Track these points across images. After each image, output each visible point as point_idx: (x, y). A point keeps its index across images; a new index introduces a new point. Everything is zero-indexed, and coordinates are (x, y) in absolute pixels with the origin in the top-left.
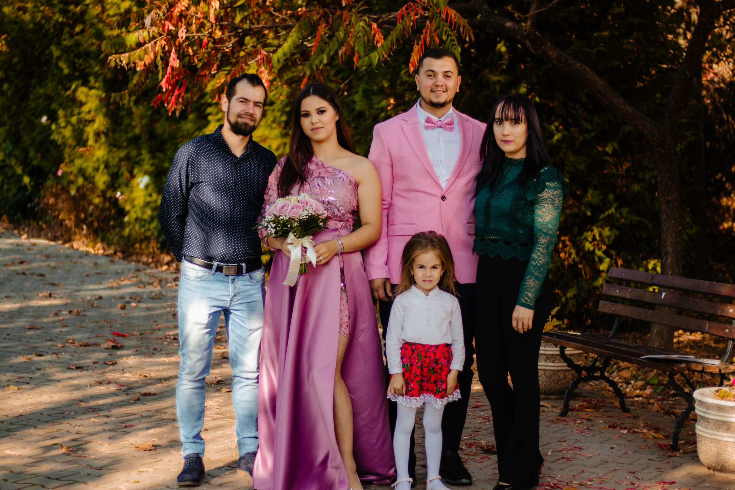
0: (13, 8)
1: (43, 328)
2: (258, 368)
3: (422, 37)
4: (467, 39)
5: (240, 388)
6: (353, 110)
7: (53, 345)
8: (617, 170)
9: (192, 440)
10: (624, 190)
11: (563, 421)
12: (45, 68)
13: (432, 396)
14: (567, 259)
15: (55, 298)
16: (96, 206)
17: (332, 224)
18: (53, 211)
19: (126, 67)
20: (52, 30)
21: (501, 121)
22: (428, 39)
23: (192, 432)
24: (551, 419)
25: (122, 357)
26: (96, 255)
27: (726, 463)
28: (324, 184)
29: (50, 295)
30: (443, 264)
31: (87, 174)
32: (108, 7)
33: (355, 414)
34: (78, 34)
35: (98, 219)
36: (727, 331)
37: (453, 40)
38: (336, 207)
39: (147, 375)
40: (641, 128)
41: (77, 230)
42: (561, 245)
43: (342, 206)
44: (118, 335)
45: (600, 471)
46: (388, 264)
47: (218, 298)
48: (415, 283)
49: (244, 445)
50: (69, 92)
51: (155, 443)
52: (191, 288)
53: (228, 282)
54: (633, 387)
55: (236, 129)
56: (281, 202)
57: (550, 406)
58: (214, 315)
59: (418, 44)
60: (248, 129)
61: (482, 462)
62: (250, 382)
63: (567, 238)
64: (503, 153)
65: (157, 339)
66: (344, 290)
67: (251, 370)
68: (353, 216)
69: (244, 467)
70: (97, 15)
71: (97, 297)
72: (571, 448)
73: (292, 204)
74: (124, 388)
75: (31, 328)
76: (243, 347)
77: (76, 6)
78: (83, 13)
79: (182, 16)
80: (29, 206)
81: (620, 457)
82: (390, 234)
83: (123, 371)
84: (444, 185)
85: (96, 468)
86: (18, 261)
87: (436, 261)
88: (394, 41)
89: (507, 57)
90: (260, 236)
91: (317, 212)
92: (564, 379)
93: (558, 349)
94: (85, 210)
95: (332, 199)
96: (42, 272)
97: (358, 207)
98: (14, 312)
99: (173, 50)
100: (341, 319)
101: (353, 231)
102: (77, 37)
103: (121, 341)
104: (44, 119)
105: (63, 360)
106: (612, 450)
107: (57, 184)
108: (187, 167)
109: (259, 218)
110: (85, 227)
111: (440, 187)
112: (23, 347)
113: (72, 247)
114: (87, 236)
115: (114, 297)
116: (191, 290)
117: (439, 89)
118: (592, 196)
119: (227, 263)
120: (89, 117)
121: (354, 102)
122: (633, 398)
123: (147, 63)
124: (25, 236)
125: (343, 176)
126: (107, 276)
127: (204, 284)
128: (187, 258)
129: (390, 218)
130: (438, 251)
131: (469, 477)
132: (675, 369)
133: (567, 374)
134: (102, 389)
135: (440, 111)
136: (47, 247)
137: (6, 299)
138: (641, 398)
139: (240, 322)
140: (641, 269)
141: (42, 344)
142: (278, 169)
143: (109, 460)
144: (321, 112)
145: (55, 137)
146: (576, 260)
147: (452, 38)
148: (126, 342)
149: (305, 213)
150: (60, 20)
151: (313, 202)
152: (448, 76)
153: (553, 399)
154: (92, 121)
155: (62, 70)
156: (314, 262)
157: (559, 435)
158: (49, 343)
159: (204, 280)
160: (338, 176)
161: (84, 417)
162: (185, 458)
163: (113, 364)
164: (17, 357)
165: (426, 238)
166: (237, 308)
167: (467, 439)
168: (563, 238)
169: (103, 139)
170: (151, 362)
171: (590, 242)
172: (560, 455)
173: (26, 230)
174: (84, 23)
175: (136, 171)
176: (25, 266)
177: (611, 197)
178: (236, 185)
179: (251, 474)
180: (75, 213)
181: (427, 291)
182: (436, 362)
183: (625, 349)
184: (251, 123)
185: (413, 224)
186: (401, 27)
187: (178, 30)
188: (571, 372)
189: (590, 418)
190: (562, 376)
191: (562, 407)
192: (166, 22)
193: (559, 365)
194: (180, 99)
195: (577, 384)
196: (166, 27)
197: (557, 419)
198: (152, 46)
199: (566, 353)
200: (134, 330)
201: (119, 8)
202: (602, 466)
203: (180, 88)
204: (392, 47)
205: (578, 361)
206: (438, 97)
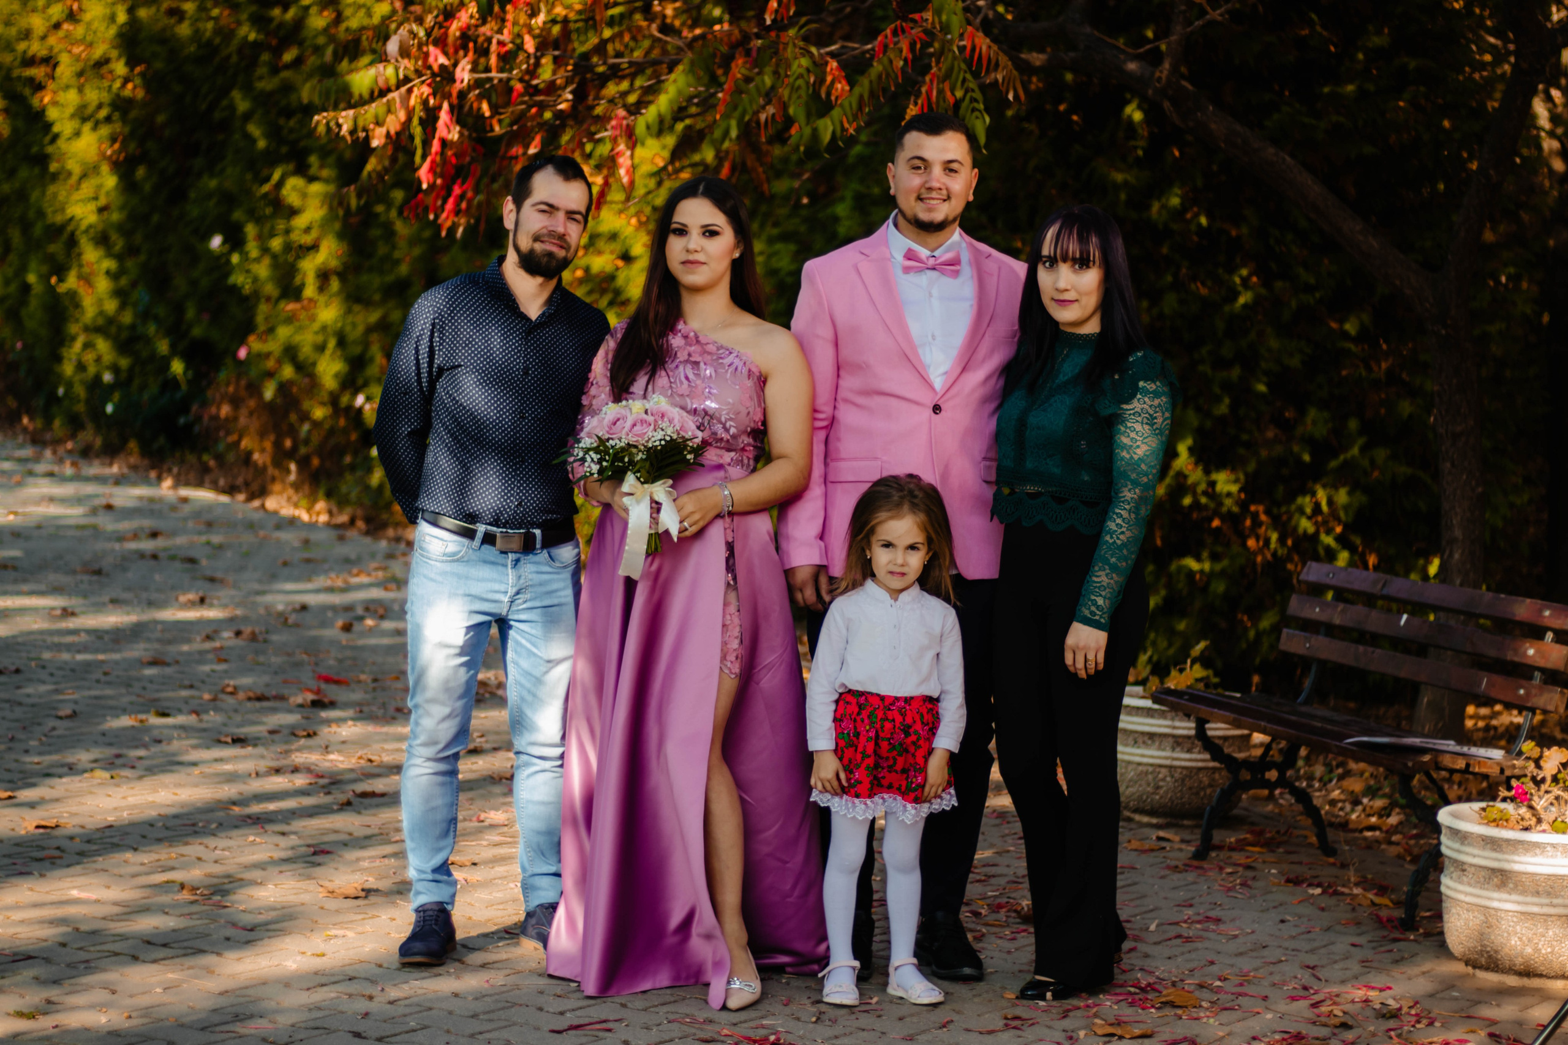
0: (158, 10)
1: (177, 662)
2: (563, 737)
3: (924, 90)
4: (1011, 97)
5: (529, 776)
7: (193, 697)
8: (1369, 369)
9: (430, 877)
10: (1383, 411)
11: (1197, 868)
12: (220, 137)
13: (899, 798)
14: (1260, 551)
15: (211, 606)
16: (316, 424)
17: (712, 456)
18: (228, 433)
19: (349, 138)
20: (234, 59)
21: (1053, 261)
22: (935, 93)
23: (430, 860)
24: (1173, 863)
25: (328, 722)
26: (312, 526)
27: (1496, 952)
28: (697, 375)
29: (202, 600)
30: (930, 541)
31: (301, 357)
32: (348, 12)
33: (749, 833)
34: (287, 67)
35: (320, 451)
36: (1522, 692)
37: (976, 101)
38: (720, 422)
39: (373, 758)
40: (1398, 282)
41: (276, 473)
42: (1248, 523)
43: (731, 419)
44: (328, 680)
45: (1246, 964)
46: (826, 537)
47: (485, 596)
48: (873, 575)
49: (534, 888)
50: (266, 188)
51: (367, 886)
52: (432, 576)
53: (505, 566)
54: (1364, 810)
55: (530, 264)
56: (611, 410)
57: (1177, 838)
58: (478, 630)
59: (916, 104)
60: (554, 263)
61: (1014, 939)
62: (548, 765)
63: (1261, 508)
64: (1056, 324)
66: (732, 586)
67: (549, 741)
68: (755, 440)
69: (533, 933)
70: (326, 30)
71: (297, 606)
72: (1199, 918)
73: (634, 416)
74: (322, 781)
75: (154, 663)
76: (534, 695)
77: (286, 9)
78: (299, 24)
79: (466, 37)
80: (182, 421)
81: (1293, 938)
82: (831, 478)
83: (326, 749)
84: (938, 383)
85: (245, 929)
86: (147, 531)
87: (918, 537)
88: (866, 96)
89: (1143, 132)
90: (570, 476)
91: (682, 433)
92: (1210, 785)
93: (1192, 724)
94: (293, 432)
95: (713, 405)
96: (193, 554)
97: (764, 422)
98: (124, 630)
99: (446, 106)
100: (725, 644)
101: (754, 470)
102: (285, 74)
103: (332, 692)
104: (216, 242)
105: (209, 725)
106: (1281, 926)
107: (239, 377)
108: (432, 336)
109: (571, 439)
110: (293, 467)
111: (931, 387)
112: (133, 698)
113: (263, 506)
114: (296, 486)
115: (333, 608)
116: (432, 580)
117: (934, 195)
118: (1314, 423)
119: (504, 527)
120: (308, 239)
121: (836, 219)
122: (1361, 831)
123: (392, 132)
124: (168, 483)
125: (737, 362)
126: (326, 566)
127: (459, 568)
128: (427, 515)
129: (831, 447)
130: (922, 517)
131: (978, 964)
132: (1410, 764)
133: (1217, 776)
134: (279, 782)
135: (933, 239)
136: (210, 507)
137: (110, 606)
138: (1377, 833)
139: (528, 645)
140: (1413, 576)
141: (171, 694)
142: (610, 344)
143: (273, 914)
144: (710, 232)
145: (238, 279)
146: (1280, 552)
147: (974, 95)
148: (341, 695)
149: (659, 435)
150: (252, 36)
151: (675, 413)
152: (952, 171)
153: (1185, 827)
154: (314, 247)
155: (254, 141)
156: (674, 532)
157: (1181, 894)
158: (184, 693)
159: (458, 560)
160: (727, 361)
161: (235, 833)
162: (417, 911)
163: (309, 736)
164: (117, 716)
165: (901, 488)
166: (522, 617)
167: (995, 897)
168: (1253, 508)
169: (335, 284)
170: (387, 734)
171: (1309, 518)
172: (1173, 931)
173: (175, 470)
174: (301, 44)
176: (160, 543)
177: (1353, 424)
178: (526, 373)
179: (545, 947)
180: (272, 437)
181: (895, 593)
182: (907, 730)
183: (1319, 725)
184: (561, 253)
185: (876, 458)
186: (880, 68)
187: (455, 65)
188: (1224, 773)
189: (1253, 864)
190: (1206, 781)
191: (1198, 843)
192: (431, 48)
193: (1198, 758)
194: (464, 205)
195: (1229, 796)
196: (431, 59)
197: (1185, 865)
198: (401, 97)
199: (1210, 733)
200: (363, 672)
201: (369, 15)
202: (1254, 954)
203: (464, 183)
204: (860, 109)
205: (1241, 749)
206: (930, 210)
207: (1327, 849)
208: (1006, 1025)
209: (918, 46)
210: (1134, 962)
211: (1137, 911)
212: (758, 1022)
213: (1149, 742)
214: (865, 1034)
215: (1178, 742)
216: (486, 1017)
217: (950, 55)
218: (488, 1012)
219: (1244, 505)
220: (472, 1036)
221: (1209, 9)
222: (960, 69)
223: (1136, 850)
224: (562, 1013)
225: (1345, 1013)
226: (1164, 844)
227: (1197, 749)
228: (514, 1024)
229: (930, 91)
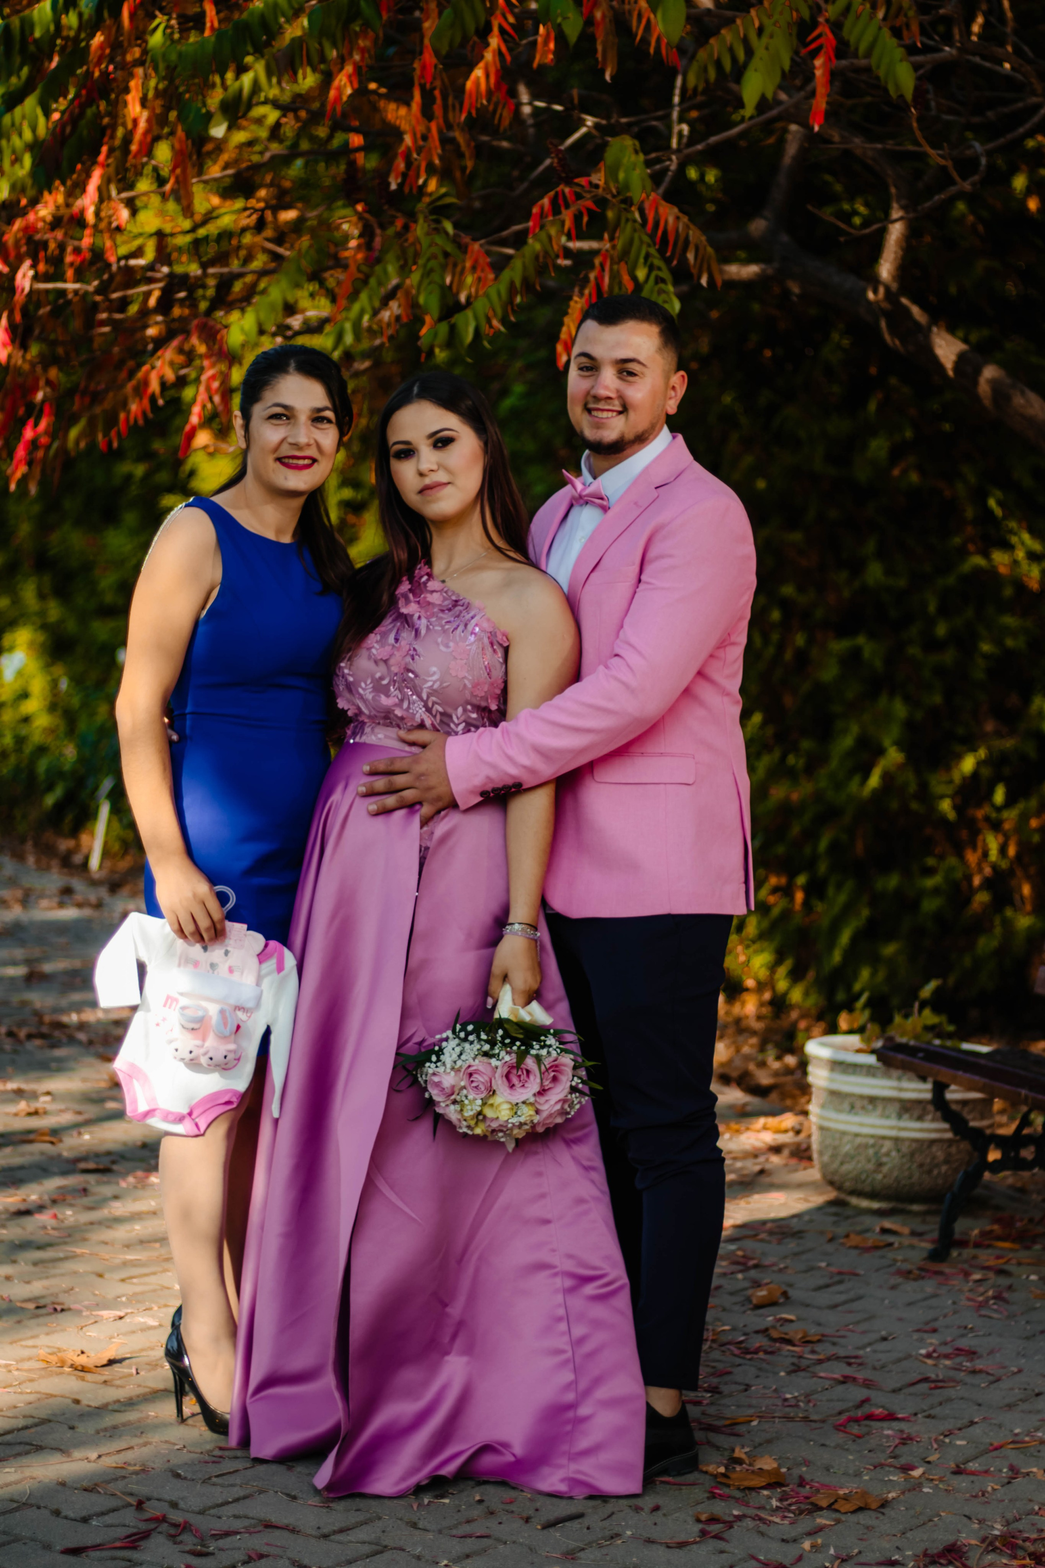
3: (592, 276)
4: (704, 281)
11: (936, 1273)
22: (607, 280)
24: (907, 1266)
37: (663, 281)
45: (1016, 1422)
57: (906, 1230)
59: (581, 294)
72: (948, 1350)
88: (518, 284)
92: (947, 1161)
93: (929, 1086)
117: (604, 405)
133: (953, 1150)
144: (443, 441)
147: (661, 274)
152: (632, 374)
153: (916, 1214)
157: (921, 1313)
172: (916, 1372)
186: (537, 247)
187: (15, 271)
188: (964, 1146)
189: (1007, 1267)
191: (935, 1235)
193: (930, 1128)
194: (39, 455)
195: (973, 1177)
197: (921, 1269)
199: (948, 1096)
203: (36, 425)
204: (511, 301)
205: (983, 1117)
206: (598, 425)
209: (585, 219)
211: (866, 1339)
213: (870, 1107)
215: (907, 1108)
217: (629, 226)
221: (955, 175)
222: (641, 242)
223: (856, 1247)
226: (890, 1239)
227: (930, 1117)
229: (599, 279)
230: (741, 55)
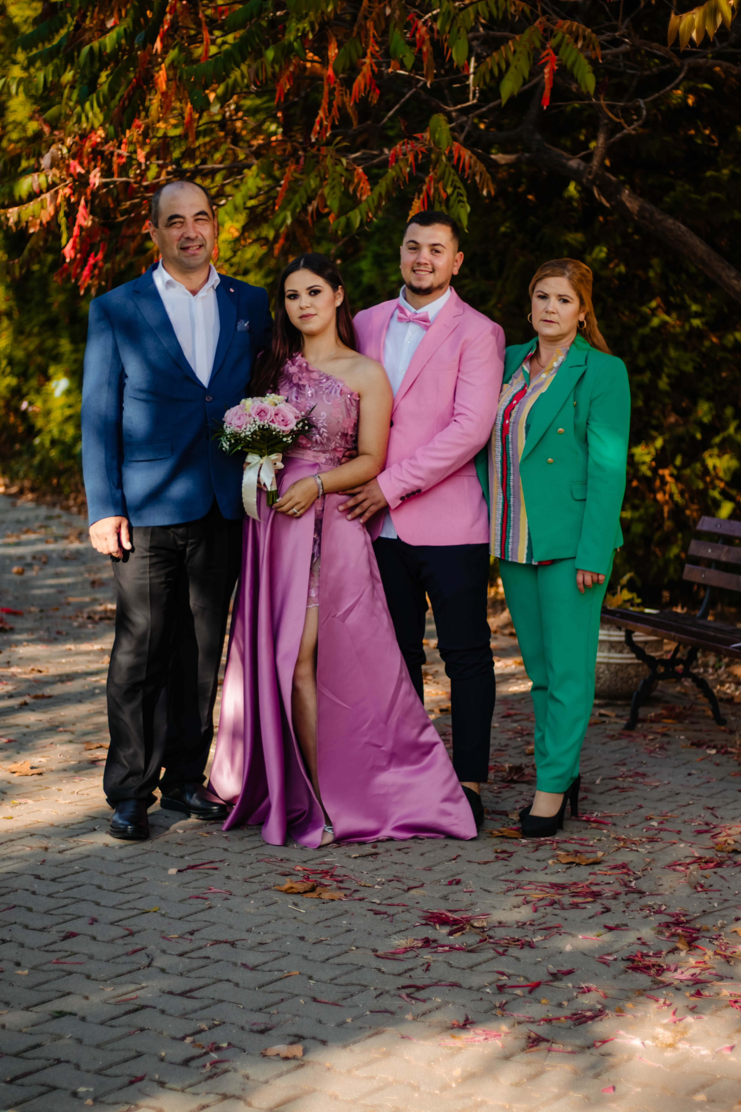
3: (425, 188)
4: (485, 193)
6: (359, 284)
11: (628, 736)
14: (667, 502)
17: (310, 457)
19: (14, 228)
22: (432, 191)
24: (612, 733)
25: (9, 643)
28: (302, 395)
32: (10, 126)
37: (461, 195)
38: (317, 429)
39: (42, 669)
42: (658, 483)
44: (8, 612)
45: (665, 807)
57: (613, 714)
59: (419, 198)
63: (667, 472)
65: (64, 618)
68: (346, 442)
72: (631, 773)
79: (96, 152)
81: (697, 786)
83: (9, 663)
88: (383, 194)
89: (578, 205)
92: (636, 676)
93: (623, 633)
99: (82, 202)
103: (11, 621)
106: (689, 778)
115: (10, 557)
117: (423, 268)
118: (704, 410)
121: (361, 272)
123: (44, 222)
125: (333, 385)
126: (4, 526)
133: (640, 669)
144: (314, 292)
146: (681, 503)
147: (460, 191)
148: (18, 623)
152: (438, 251)
153: (619, 706)
157: (618, 756)
160: (325, 385)
168: (661, 472)
169: (6, 322)
172: (613, 783)
175: (52, 370)
177: (729, 411)
183: (713, 634)
186: (394, 173)
187: (88, 172)
188: (646, 667)
189: (668, 732)
190: (633, 672)
191: (628, 717)
192: (71, 161)
193: (627, 657)
194: (96, 271)
195: (649, 684)
196: (72, 170)
197: (620, 734)
198: (51, 197)
199: (635, 639)
200: (33, 605)
201: (24, 130)
202: (670, 799)
203: (96, 255)
204: (380, 203)
205: (657, 651)
206: (420, 279)
207: (720, 720)
208: (497, 857)
209: (420, 157)
210: (586, 807)
211: (586, 769)
212: (321, 860)
214: (397, 866)
215: (612, 646)
216: (128, 861)
217: (443, 163)
218: (130, 857)
219: (654, 470)
220: (119, 876)
221: (626, 126)
222: (450, 173)
224: (182, 857)
225: (735, 842)
226: (604, 719)
227: (627, 651)
228: (149, 866)
229: (429, 189)
230: (504, 66)
